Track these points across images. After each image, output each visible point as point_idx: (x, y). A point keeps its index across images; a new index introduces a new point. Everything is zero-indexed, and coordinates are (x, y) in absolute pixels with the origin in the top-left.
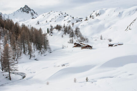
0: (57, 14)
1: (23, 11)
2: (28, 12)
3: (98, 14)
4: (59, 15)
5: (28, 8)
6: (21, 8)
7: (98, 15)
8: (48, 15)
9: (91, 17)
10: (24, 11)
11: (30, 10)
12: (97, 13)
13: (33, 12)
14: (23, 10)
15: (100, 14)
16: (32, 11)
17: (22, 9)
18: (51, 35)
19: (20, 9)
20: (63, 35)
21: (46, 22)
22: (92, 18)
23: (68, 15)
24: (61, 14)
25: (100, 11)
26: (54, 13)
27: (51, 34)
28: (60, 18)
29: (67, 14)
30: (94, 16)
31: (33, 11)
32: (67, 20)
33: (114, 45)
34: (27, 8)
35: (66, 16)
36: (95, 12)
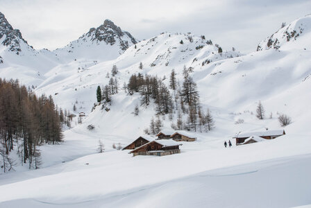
0: (175, 41)
1: (99, 37)
2: (112, 41)
3: (294, 33)
4: (182, 43)
5: (114, 27)
6: (92, 30)
7: (293, 36)
8: (150, 46)
9: (270, 43)
10: (101, 39)
11: (120, 34)
12: (289, 31)
13: (129, 40)
14: (97, 35)
15: (298, 32)
16: (125, 38)
17: (94, 33)
18: (107, 110)
19: (90, 32)
20: (140, 108)
21: (141, 67)
22: (273, 47)
23: (210, 43)
24: (186, 42)
25: (300, 23)
26: (169, 39)
27: (107, 106)
28: (184, 54)
29: (207, 39)
30: (280, 40)
31: (130, 36)
32: (203, 57)
33: (246, 141)
34: (109, 29)
35: (202, 47)
36: (285, 28)
